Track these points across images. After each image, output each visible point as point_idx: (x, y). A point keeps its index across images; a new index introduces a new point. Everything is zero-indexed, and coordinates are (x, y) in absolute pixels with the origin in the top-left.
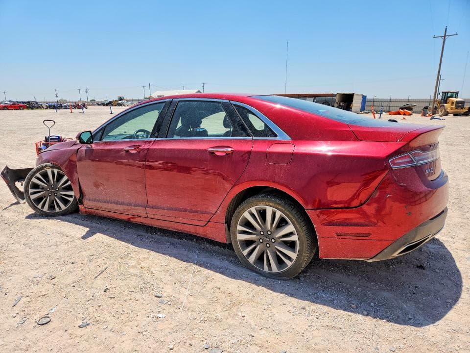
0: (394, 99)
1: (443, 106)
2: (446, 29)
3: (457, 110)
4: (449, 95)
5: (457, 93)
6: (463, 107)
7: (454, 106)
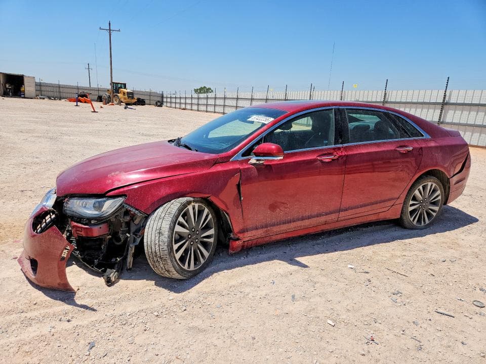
0: (81, 87)
1: (117, 95)
2: (110, 24)
3: (129, 100)
4: (119, 85)
5: (125, 85)
6: (133, 98)
7: (126, 97)
